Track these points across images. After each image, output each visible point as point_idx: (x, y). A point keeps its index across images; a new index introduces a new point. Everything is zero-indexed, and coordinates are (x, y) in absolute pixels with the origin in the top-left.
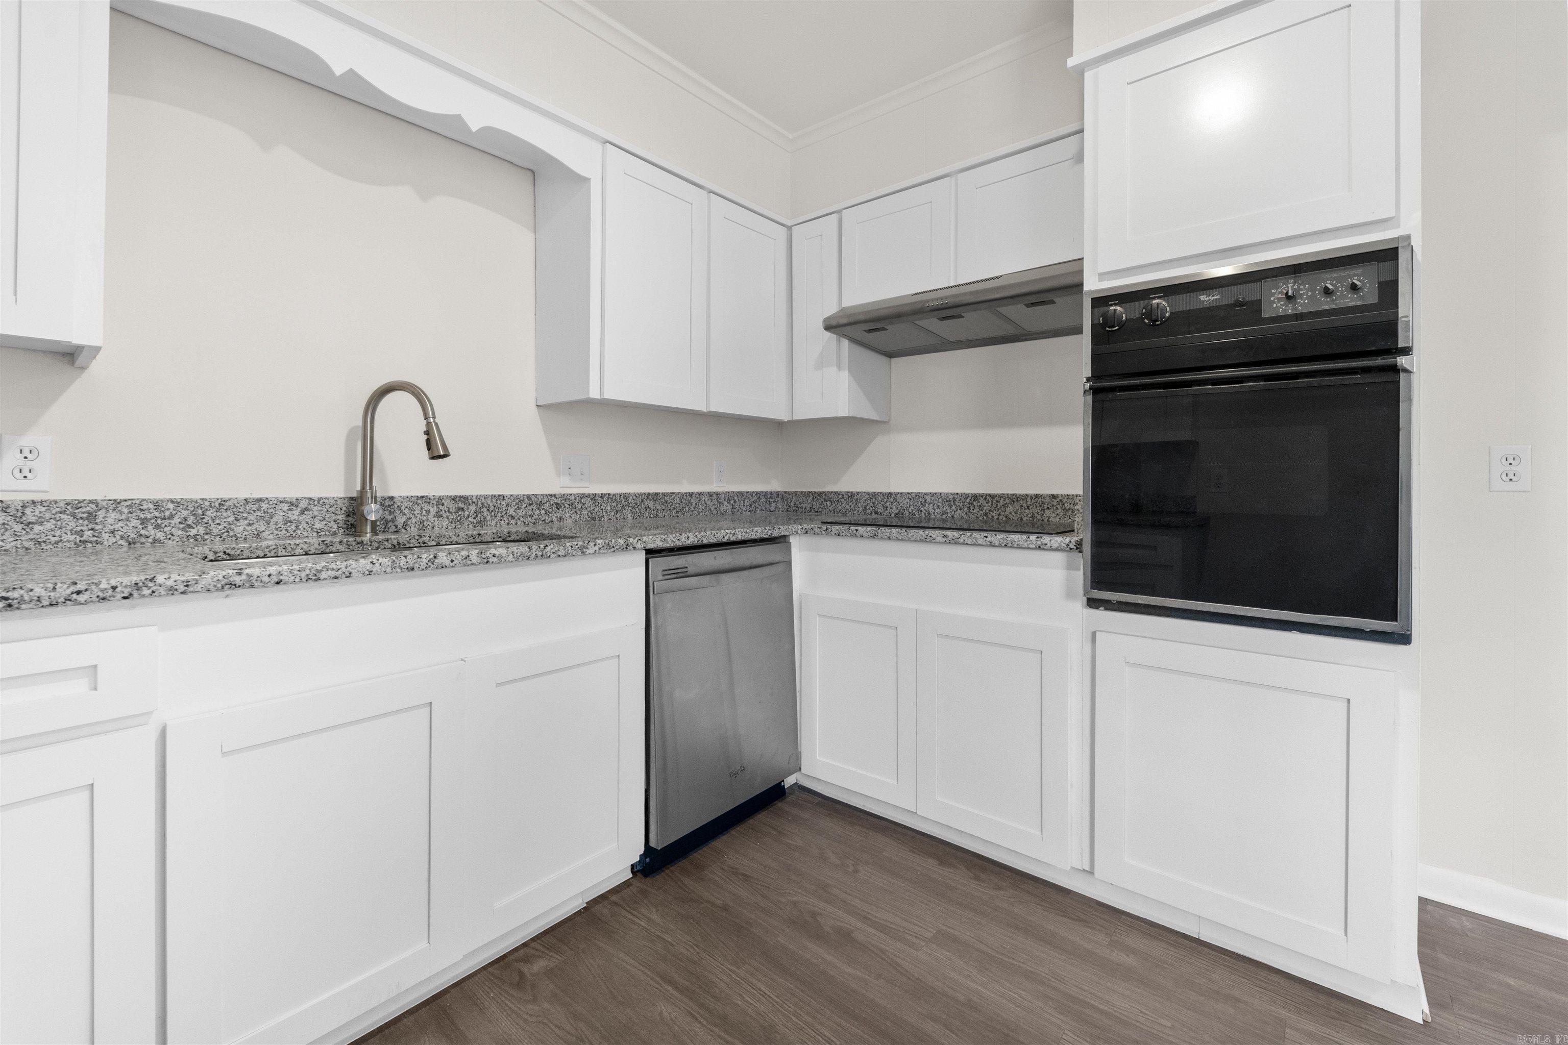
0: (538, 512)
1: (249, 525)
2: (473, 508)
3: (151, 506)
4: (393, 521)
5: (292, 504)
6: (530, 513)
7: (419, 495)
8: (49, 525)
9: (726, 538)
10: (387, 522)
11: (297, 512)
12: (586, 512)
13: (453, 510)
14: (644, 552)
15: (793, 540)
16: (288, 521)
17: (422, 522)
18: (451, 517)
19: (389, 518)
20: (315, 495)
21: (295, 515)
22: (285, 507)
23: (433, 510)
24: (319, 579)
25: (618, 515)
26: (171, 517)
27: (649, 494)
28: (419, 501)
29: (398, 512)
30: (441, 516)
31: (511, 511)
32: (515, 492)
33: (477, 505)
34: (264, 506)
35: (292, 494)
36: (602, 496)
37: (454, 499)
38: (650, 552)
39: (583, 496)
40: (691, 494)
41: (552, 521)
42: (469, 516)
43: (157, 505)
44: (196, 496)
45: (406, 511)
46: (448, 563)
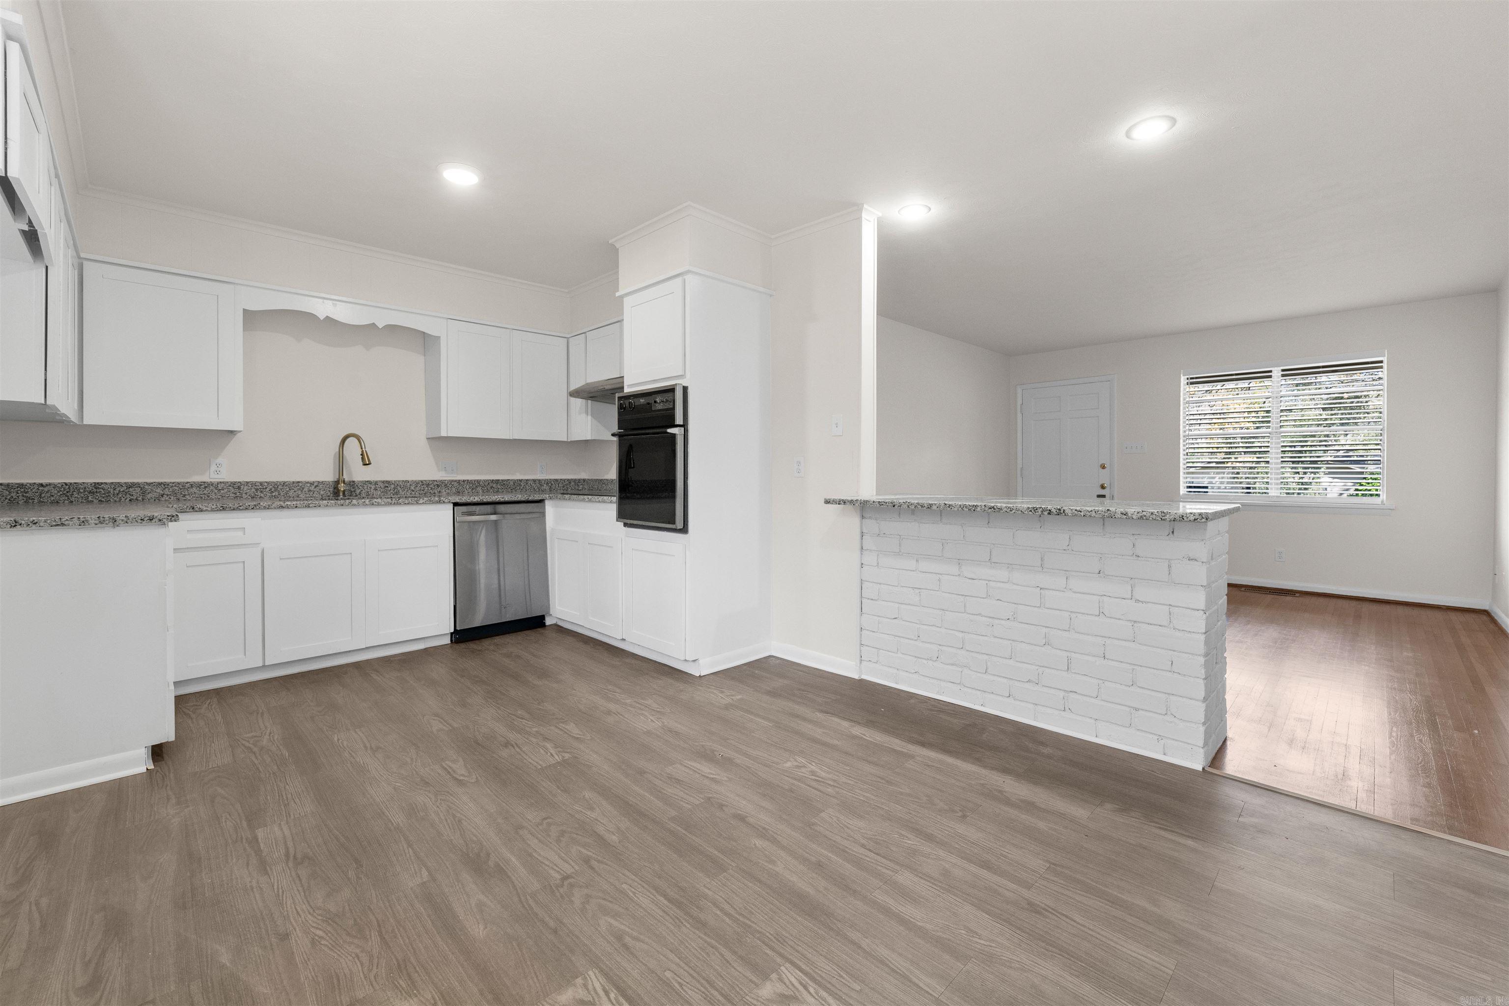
0: (427, 488)
1: (295, 492)
2: (393, 486)
3: (259, 484)
4: (354, 491)
5: (311, 484)
6: (422, 489)
7: (367, 480)
8: (226, 490)
9: (498, 500)
10: (352, 492)
11: (313, 487)
12: (454, 489)
14: (452, 504)
15: (547, 502)
16: (310, 491)
17: (368, 492)
18: (382, 490)
19: (353, 490)
20: (321, 480)
21: (312, 488)
22: (309, 485)
23: (373, 487)
24: (309, 507)
25: (473, 491)
26: (266, 488)
27: (493, 480)
28: (366, 483)
29: (356, 487)
30: (377, 490)
31: (412, 488)
32: (414, 479)
34: (300, 484)
35: (311, 479)
36: (464, 481)
37: (383, 482)
38: (455, 504)
39: (453, 481)
40: (521, 481)
41: (435, 493)
42: (390, 490)
43: (261, 483)
44: (275, 480)
45: (360, 487)
46: (357, 503)
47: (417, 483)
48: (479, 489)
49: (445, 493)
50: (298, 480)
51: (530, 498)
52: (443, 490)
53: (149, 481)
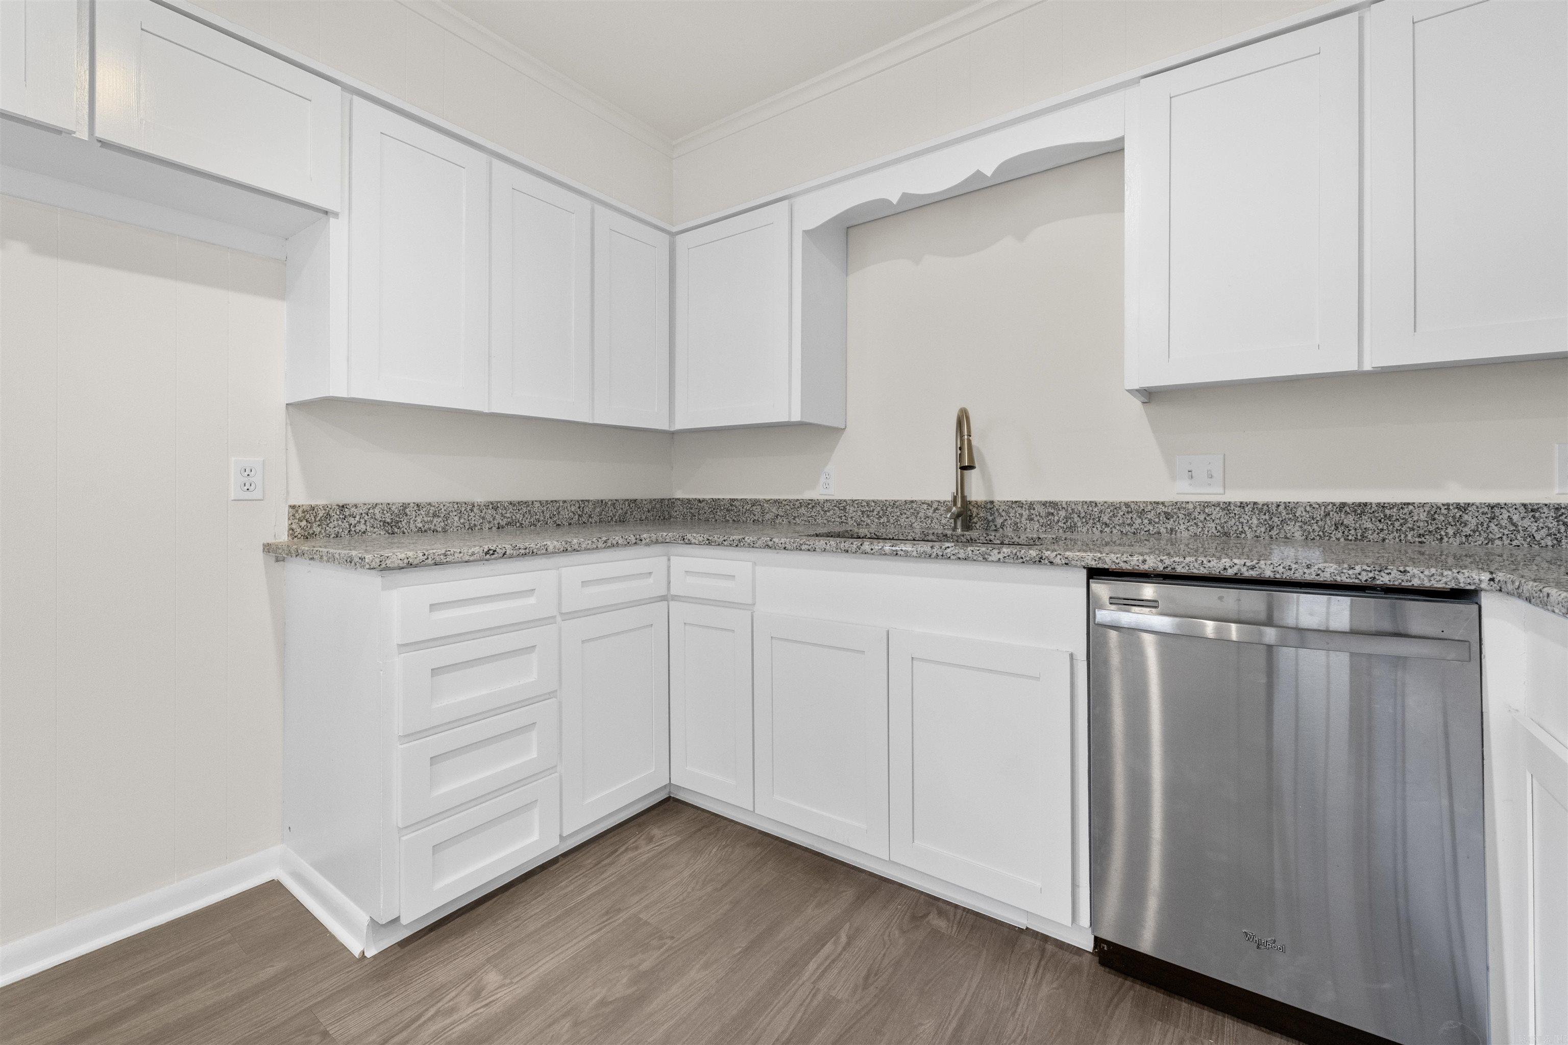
0: (1139, 521)
1: (907, 518)
2: (1063, 513)
3: (865, 504)
4: (993, 520)
5: (929, 505)
6: (1129, 521)
7: (1014, 500)
10: (989, 522)
11: (931, 511)
12: (1213, 525)
13: (1043, 514)
14: (1085, 571)
15: (1487, 601)
16: (927, 517)
17: (1016, 524)
18: (1042, 521)
19: (990, 518)
21: (930, 513)
22: (925, 506)
23: (1026, 514)
25: (1274, 533)
26: (873, 511)
27: (1343, 505)
28: (1014, 506)
29: (997, 514)
30: (1032, 519)
31: (1105, 519)
32: (1110, 499)
33: (1067, 511)
34: (915, 506)
35: (928, 498)
36: (1242, 505)
37: (1044, 504)
38: (1094, 573)
39: (1207, 504)
41: (1159, 533)
42: (1058, 521)
43: (868, 503)
44: (884, 498)
45: (1003, 514)
47: (1115, 508)
48: (1294, 529)
49: (1185, 534)
50: (914, 499)
51: (1384, 579)
52: (1182, 527)
53: (768, 498)
